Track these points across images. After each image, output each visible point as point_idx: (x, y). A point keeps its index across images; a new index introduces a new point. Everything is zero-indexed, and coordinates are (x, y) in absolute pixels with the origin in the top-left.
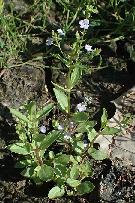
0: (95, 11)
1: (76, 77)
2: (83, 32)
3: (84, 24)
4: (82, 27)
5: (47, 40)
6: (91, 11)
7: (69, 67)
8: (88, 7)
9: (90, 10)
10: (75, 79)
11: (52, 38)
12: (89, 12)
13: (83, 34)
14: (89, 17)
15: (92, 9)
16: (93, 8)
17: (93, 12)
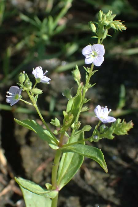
0: (118, 26)
1: (72, 163)
2: (89, 69)
3: (94, 56)
4: (88, 61)
5: (8, 92)
6: (109, 26)
7: (57, 148)
8: (103, 17)
9: (107, 23)
10: (70, 167)
11: (19, 87)
12: (105, 27)
13: (89, 71)
14: (104, 37)
15: (112, 21)
16: (114, 20)
17: (114, 27)
